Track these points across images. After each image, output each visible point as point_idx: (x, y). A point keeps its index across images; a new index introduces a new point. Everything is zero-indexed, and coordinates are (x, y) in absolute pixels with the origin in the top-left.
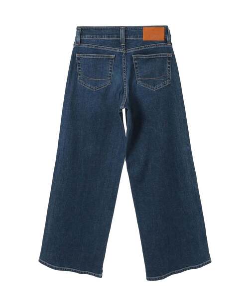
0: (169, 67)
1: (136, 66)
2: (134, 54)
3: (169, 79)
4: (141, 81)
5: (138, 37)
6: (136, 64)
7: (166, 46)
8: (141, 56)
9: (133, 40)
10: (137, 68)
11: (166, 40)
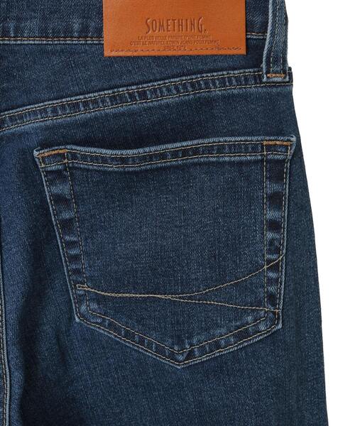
0: (274, 226)
1: (66, 215)
2: (44, 145)
3: (272, 298)
4: (94, 306)
5: (68, 32)
6: (59, 199)
7: (252, 89)
8: (95, 159)
9: (43, 51)
10: (67, 225)
11: (254, 49)
